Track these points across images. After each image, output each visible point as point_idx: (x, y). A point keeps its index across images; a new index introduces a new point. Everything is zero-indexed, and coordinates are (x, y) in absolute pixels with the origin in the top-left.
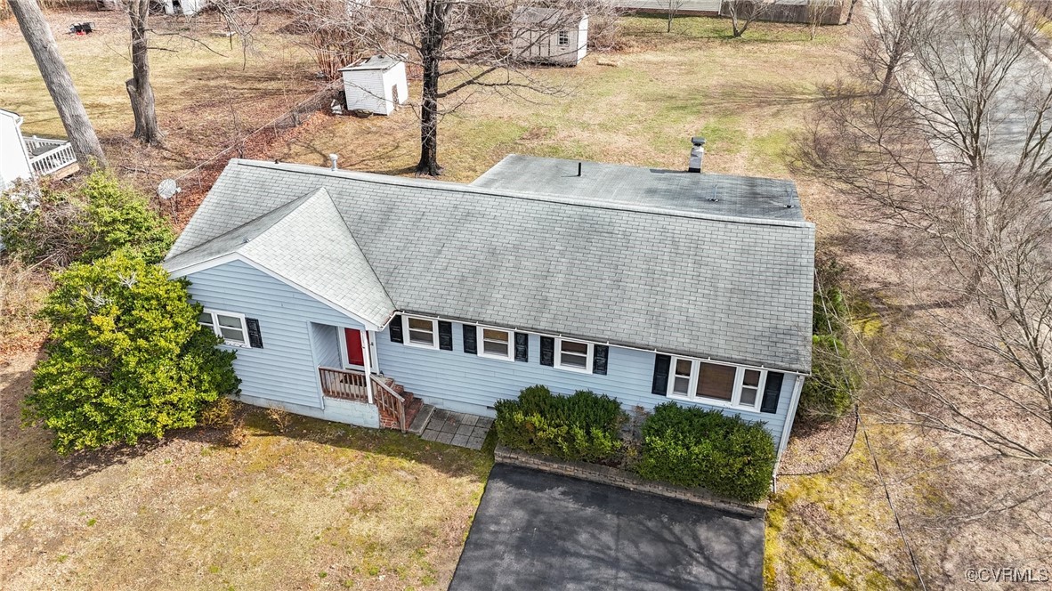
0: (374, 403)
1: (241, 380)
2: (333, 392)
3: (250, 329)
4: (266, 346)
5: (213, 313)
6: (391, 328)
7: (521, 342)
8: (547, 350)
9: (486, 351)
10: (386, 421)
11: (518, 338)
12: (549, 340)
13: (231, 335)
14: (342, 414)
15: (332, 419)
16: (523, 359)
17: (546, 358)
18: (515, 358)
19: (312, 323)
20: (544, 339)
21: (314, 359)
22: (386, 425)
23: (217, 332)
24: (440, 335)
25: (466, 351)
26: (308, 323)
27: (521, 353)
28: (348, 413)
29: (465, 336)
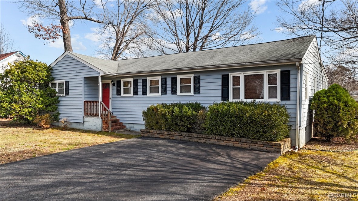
2: (88, 114)
3: (66, 87)
4: (70, 94)
5: (57, 82)
6: (117, 88)
7: (164, 83)
8: (174, 85)
9: (151, 92)
10: (105, 127)
11: (163, 81)
12: (175, 79)
13: (61, 92)
14: (89, 125)
15: (86, 129)
16: (165, 93)
17: (174, 90)
18: (162, 93)
19: (84, 77)
20: (173, 79)
21: (83, 96)
22: (104, 130)
23: (57, 91)
24: (134, 88)
25: (143, 94)
26: (83, 78)
27: (164, 90)
28: (91, 124)
29: (143, 86)
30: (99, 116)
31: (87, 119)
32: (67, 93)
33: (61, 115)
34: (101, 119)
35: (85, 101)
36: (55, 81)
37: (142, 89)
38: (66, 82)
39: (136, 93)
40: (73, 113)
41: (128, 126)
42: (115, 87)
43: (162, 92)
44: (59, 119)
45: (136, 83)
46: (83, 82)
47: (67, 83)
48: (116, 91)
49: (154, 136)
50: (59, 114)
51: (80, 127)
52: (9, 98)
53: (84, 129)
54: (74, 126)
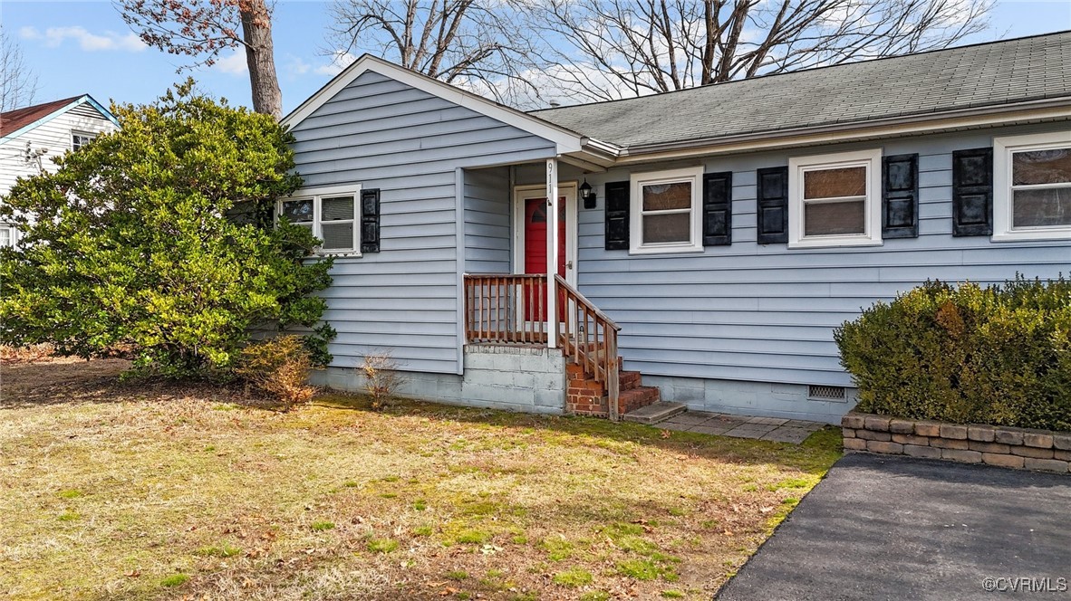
0: (558, 347)
1: (335, 333)
2: (484, 335)
3: (365, 214)
4: (384, 245)
5: (317, 195)
6: (607, 218)
7: (900, 179)
8: (975, 189)
9: (809, 231)
10: (579, 396)
11: (893, 170)
12: (979, 159)
13: (338, 236)
14: (496, 386)
15: (475, 403)
16: (907, 231)
17: (969, 212)
18: (884, 230)
19: (465, 170)
20: (965, 161)
21: (461, 255)
22: (578, 407)
23: (317, 232)
24: (705, 211)
25: (762, 240)
26: (459, 172)
27: (902, 214)
28: (508, 379)
29: (762, 201)
30: (552, 342)
31: (478, 358)
32: (371, 243)
33: (339, 339)
34: (560, 360)
35: (466, 279)
36: (307, 193)
37: (760, 215)
38: (366, 195)
39: (718, 233)
40: (403, 329)
41: (668, 390)
42: (599, 214)
43: (887, 228)
44: (331, 357)
45: (718, 190)
46: (459, 191)
47: (370, 196)
48: (601, 229)
49: (947, 456)
50: (331, 334)
51: (446, 393)
52: (128, 263)
53: (464, 403)
54: (414, 389)
